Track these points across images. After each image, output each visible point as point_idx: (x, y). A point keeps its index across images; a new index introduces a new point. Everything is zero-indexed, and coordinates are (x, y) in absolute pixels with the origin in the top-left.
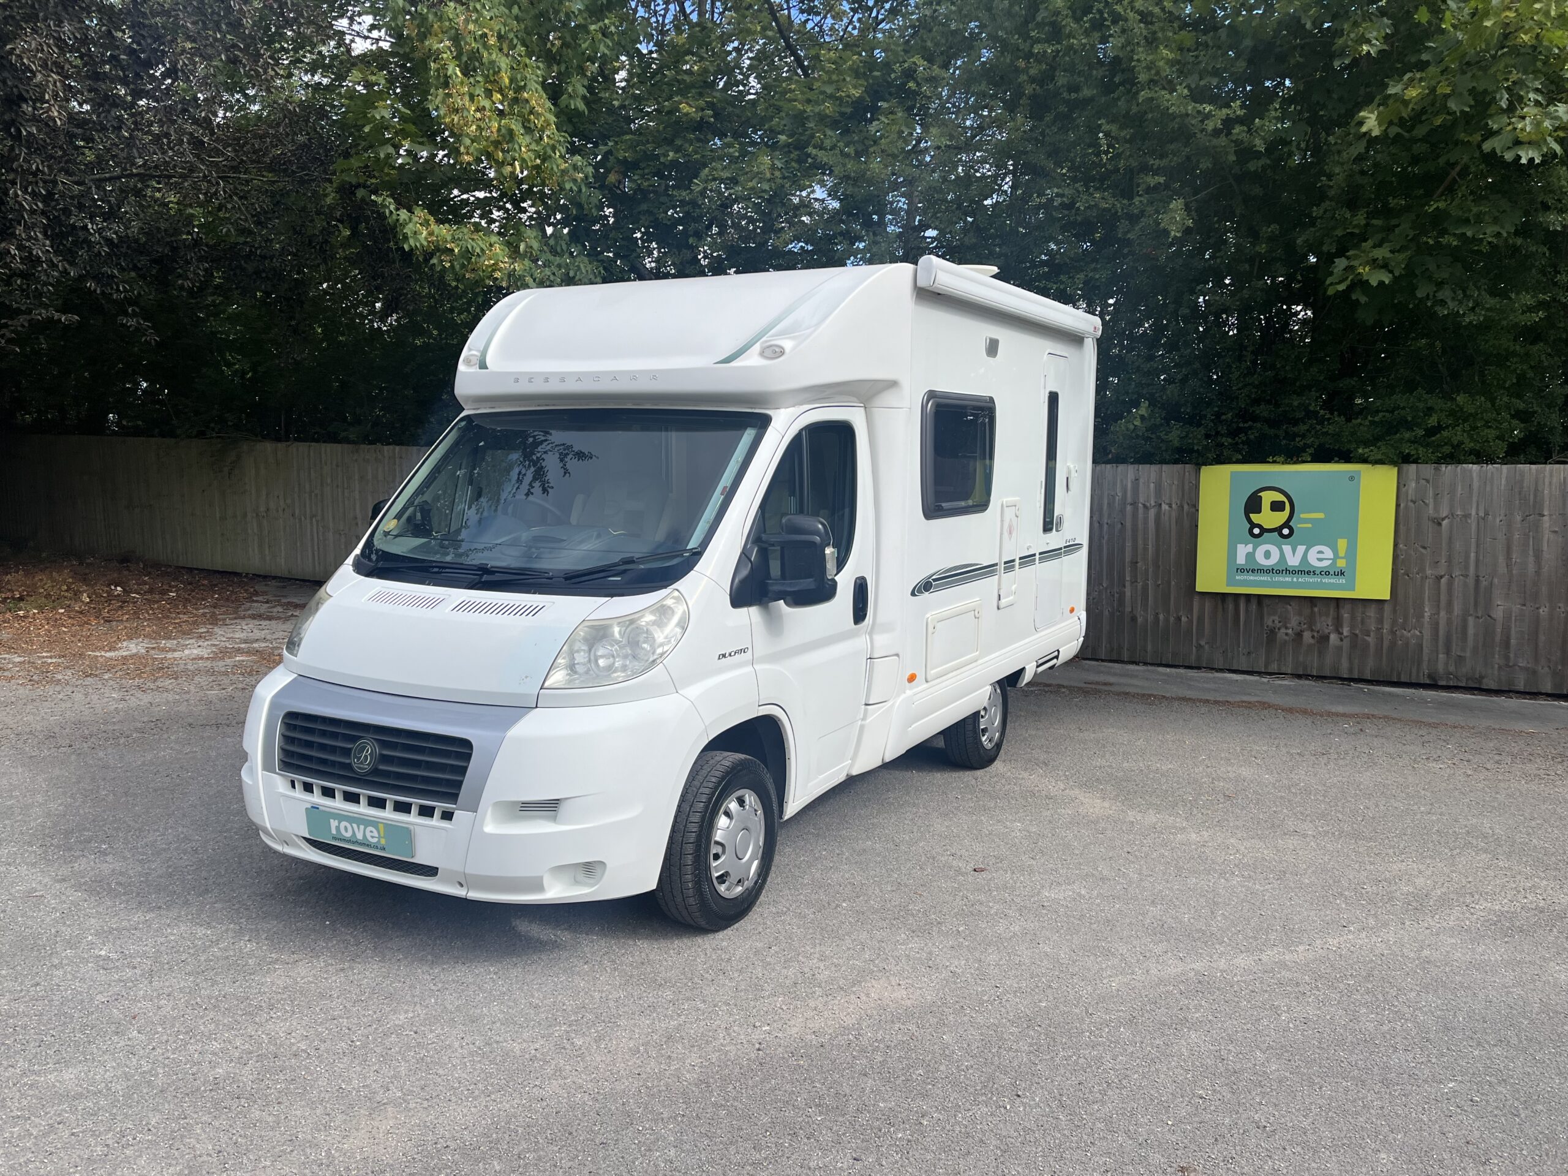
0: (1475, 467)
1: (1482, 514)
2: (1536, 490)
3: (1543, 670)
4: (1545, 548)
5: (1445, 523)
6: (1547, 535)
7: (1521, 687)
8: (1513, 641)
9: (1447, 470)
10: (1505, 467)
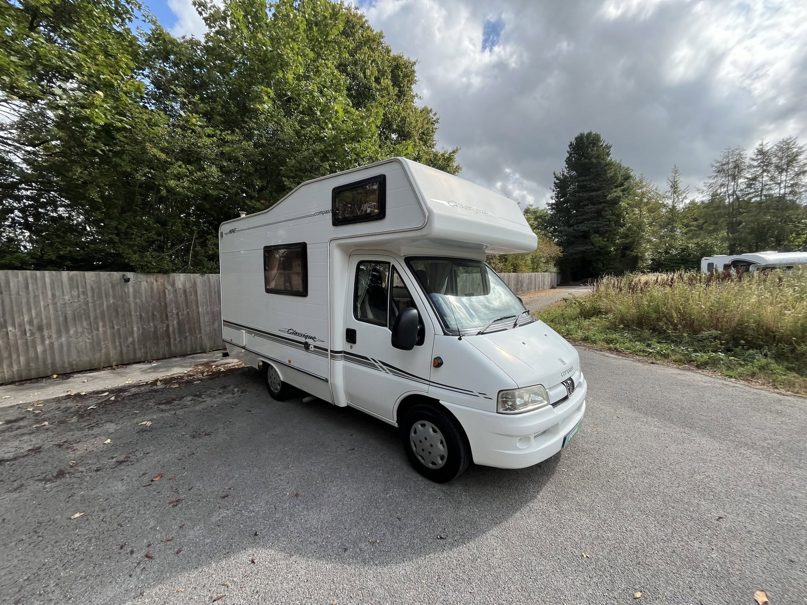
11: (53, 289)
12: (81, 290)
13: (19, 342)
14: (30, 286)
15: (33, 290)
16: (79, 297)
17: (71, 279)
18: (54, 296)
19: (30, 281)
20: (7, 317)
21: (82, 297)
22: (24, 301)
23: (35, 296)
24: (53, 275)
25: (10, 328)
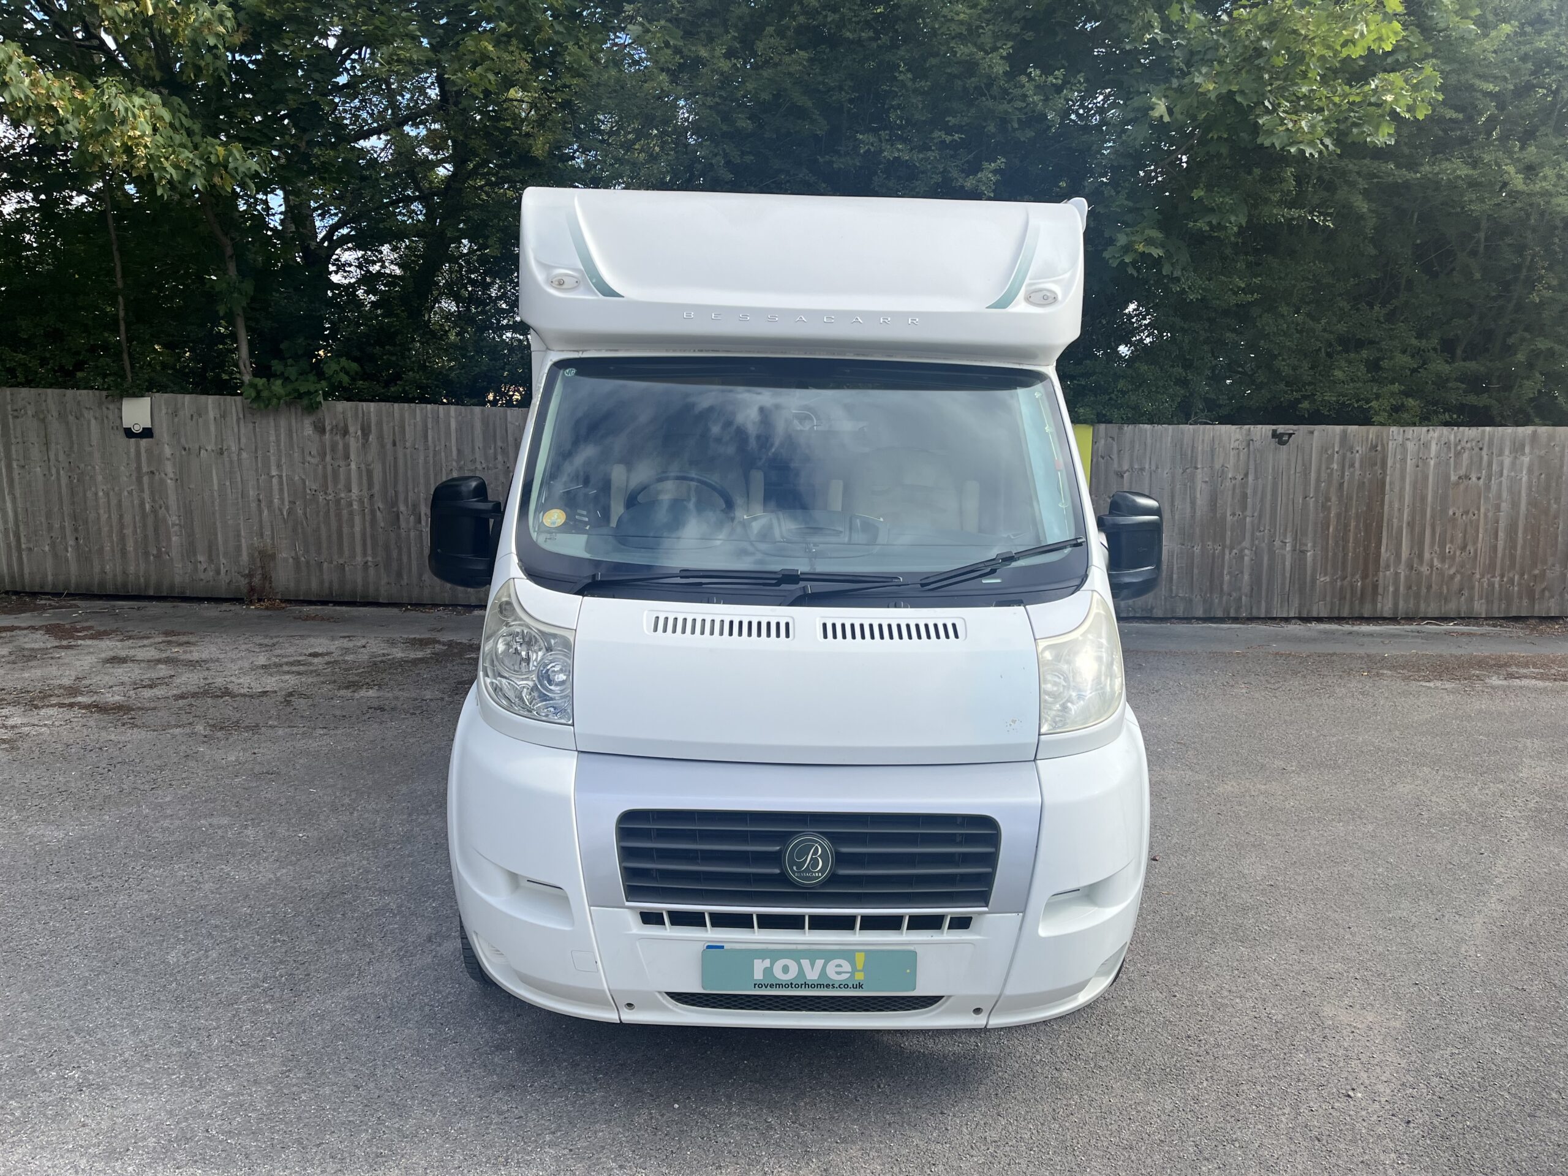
0: (1148, 427)
1: (1153, 467)
2: (1193, 446)
3: (1197, 599)
4: (1198, 496)
5: (1125, 475)
6: (1199, 485)
7: (1180, 614)
8: (1175, 576)
9: (1128, 429)
10: (1171, 427)
11: (459, 440)
12: (499, 444)
13: (412, 534)
14: (430, 432)
15: (434, 442)
16: (496, 459)
17: (485, 422)
18: (459, 451)
19: (430, 426)
20: (401, 488)
21: (500, 457)
22: (421, 460)
23: (435, 453)
24: (460, 414)
25: (402, 508)
